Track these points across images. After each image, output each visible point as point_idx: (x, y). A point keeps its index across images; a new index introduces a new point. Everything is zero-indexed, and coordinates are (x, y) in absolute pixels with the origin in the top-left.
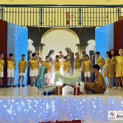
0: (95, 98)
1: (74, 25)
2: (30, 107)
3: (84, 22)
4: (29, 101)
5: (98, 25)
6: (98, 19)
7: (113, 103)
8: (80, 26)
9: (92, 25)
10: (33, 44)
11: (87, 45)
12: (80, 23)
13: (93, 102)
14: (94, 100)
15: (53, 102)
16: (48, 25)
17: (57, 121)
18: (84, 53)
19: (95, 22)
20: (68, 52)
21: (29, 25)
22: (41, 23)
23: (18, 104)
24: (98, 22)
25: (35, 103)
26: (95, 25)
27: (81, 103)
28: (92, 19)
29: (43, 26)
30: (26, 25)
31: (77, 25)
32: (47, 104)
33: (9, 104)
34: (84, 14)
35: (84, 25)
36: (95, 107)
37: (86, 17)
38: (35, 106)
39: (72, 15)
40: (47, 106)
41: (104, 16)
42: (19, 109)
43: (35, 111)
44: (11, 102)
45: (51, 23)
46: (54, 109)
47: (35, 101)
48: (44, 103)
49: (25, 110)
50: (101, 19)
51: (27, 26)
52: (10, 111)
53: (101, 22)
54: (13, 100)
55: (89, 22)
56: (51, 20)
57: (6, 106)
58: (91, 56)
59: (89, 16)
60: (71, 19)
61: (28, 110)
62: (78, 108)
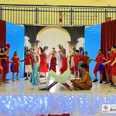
0: (83, 95)
2: (26, 102)
4: (24, 97)
5: (87, 24)
6: (87, 18)
7: (98, 99)
9: (82, 24)
10: (29, 41)
13: (81, 99)
14: (81, 97)
15: (46, 98)
16: (43, 23)
17: (49, 115)
20: (60, 48)
21: (26, 23)
22: (37, 22)
23: (15, 99)
25: (30, 99)
29: (38, 25)
30: (23, 23)
31: (68, 24)
32: (41, 100)
33: (8, 99)
35: (75, 24)
36: (82, 103)
38: (30, 101)
40: (41, 102)
42: (16, 104)
43: (30, 106)
44: (9, 98)
46: (47, 104)
47: (30, 97)
48: (38, 99)
49: (21, 105)
51: (24, 25)
52: (8, 106)
54: (11, 96)
57: (5, 102)
61: (24, 105)
62: (67, 104)
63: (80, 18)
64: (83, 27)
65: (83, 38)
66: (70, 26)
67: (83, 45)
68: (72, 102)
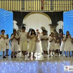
0: (64, 62)
1: (47, 10)
2: (18, 68)
3: (55, 8)
4: (17, 64)
5: (65, 10)
8: (52, 10)
9: (61, 10)
10: (17, 24)
15: (34, 64)
16: (28, 10)
21: (14, 10)
22: (23, 9)
23: (9, 66)
24: (65, 8)
26: (63, 10)
27: (54, 65)
28: (61, 6)
29: (24, 11)
30: (12, 10)
31: (49, 10)
32: (30, 66)
33: (3, 66)
35: (55, 10)
37: (57, 4)
38: (21, 67)
39: (46, 3)
41: (69, 4)
42: (10, 70)
43: (21, 71)
45: (30, 9)
46: (35, 69)
47: (21, 64)
48: (28, 66)
52: (3, 72)
53: (67, 8)
54: (6, 63)
55: (59, 8)
56: (30, 6)
58: (60, 33)
59: (59, 3)
60: (45, 6)
61: (16, 70)
62: (52, 69)
63: (59, 6)
64: (62, 12)
65: (62, 22)
66: (51, 11)
68: (55, 68)
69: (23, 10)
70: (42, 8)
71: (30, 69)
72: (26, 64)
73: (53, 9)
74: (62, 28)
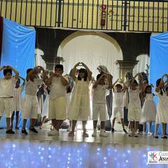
2: (42, 158)
3: (131, 24)
4: (39, 148)
5: (155, 30)
6: (156, 20)
8: (125, 30)
9: (146, 30)
10: (43, 57)
11: (136, 62)
12: (125, 26)
13: (145, 156)
15: (79, 151)
16: (70, 26)
18: (129, 76)
19: (151, 24)
21: (38, 24)
22: (59, 23)
23: (22, 152)
24: (156, 25)
26: (151, 30)
27: (124, 155)
28: (146, 19)
29: (61, 28)
30: (33, 24)
31: (119, 28)
32: (69, 154)
33: (8, 151)
34: (132, 10)
37: (136, 14)
38: (50, 157)
39: (112, 11)
40: (69, 158)
43: (49, 166)
45: (75, 22)
46: (81, 163)
49: (33, 162)
50: (161, 20)
51: (35, 27)
52: (8, 164)
54: (14, 146)
55: (141, 24)
56: (75, 17)
57: (3, 155)
59: (141, 14)
60: (109, 18)
61: (38, 164)
62: (118, 164)
63: (141, 19)
64: (148, 35)
65: (146, 56)
66: (123, 31)
67: (146, 68)
68: (127, 161)
69: (59, 26)
70: (103, 23)
71: (68, 163)
72: (60, 148)
73: (127, 27)
74: (147, 71)
